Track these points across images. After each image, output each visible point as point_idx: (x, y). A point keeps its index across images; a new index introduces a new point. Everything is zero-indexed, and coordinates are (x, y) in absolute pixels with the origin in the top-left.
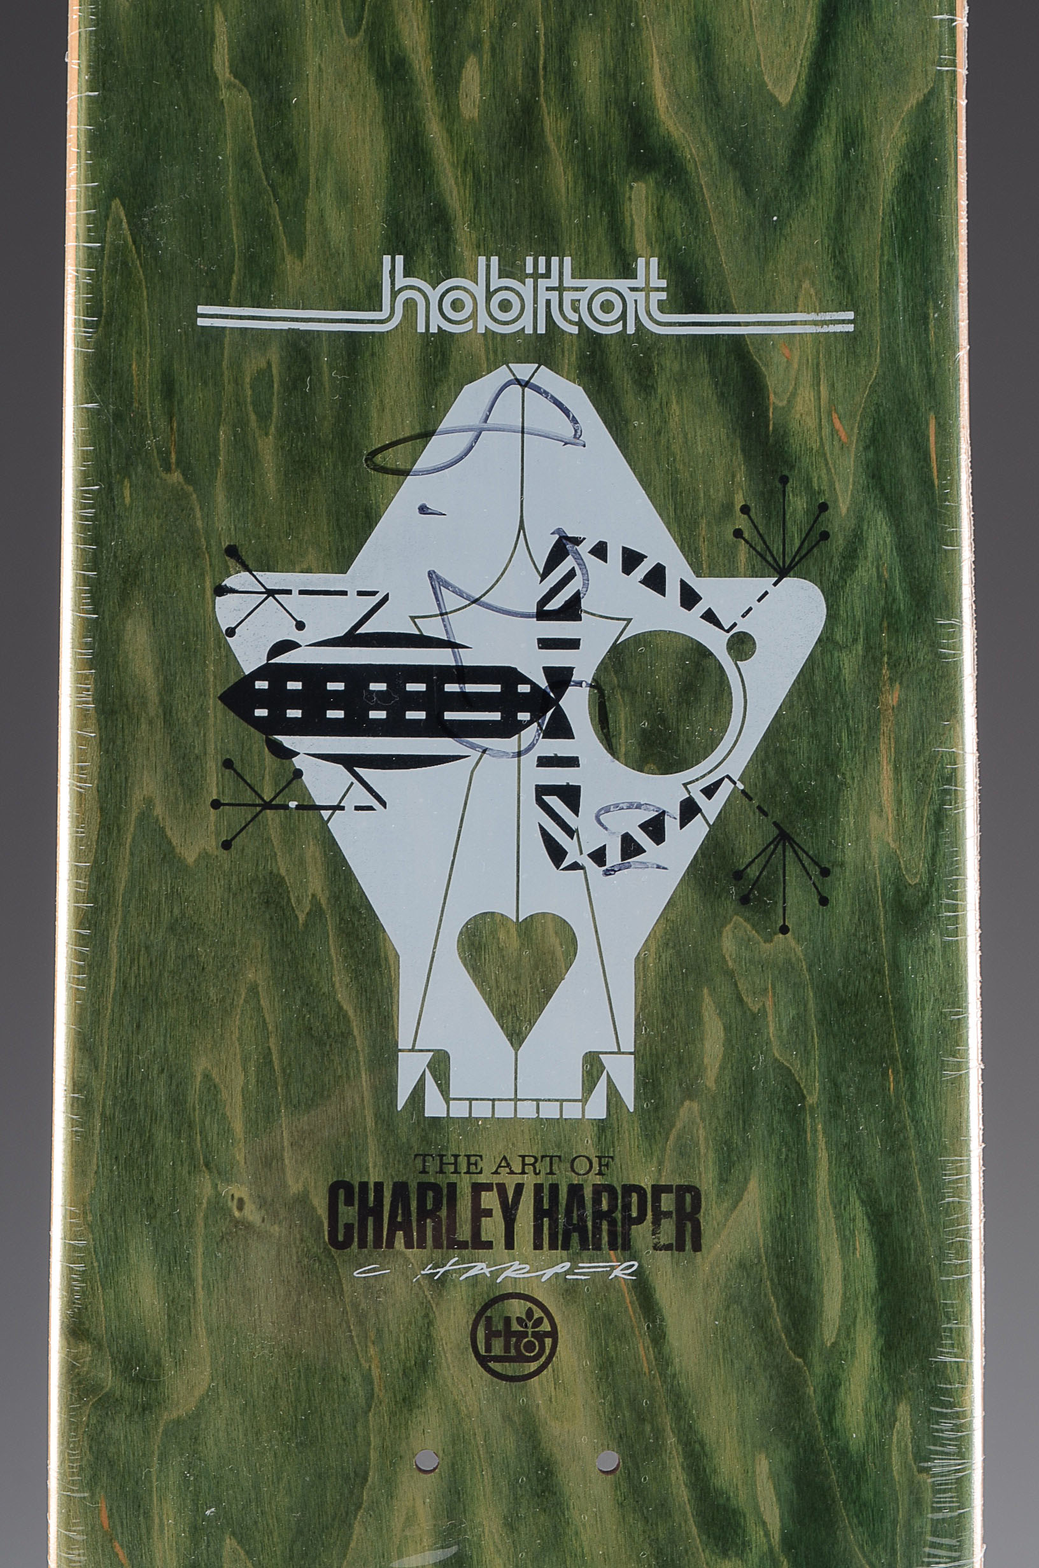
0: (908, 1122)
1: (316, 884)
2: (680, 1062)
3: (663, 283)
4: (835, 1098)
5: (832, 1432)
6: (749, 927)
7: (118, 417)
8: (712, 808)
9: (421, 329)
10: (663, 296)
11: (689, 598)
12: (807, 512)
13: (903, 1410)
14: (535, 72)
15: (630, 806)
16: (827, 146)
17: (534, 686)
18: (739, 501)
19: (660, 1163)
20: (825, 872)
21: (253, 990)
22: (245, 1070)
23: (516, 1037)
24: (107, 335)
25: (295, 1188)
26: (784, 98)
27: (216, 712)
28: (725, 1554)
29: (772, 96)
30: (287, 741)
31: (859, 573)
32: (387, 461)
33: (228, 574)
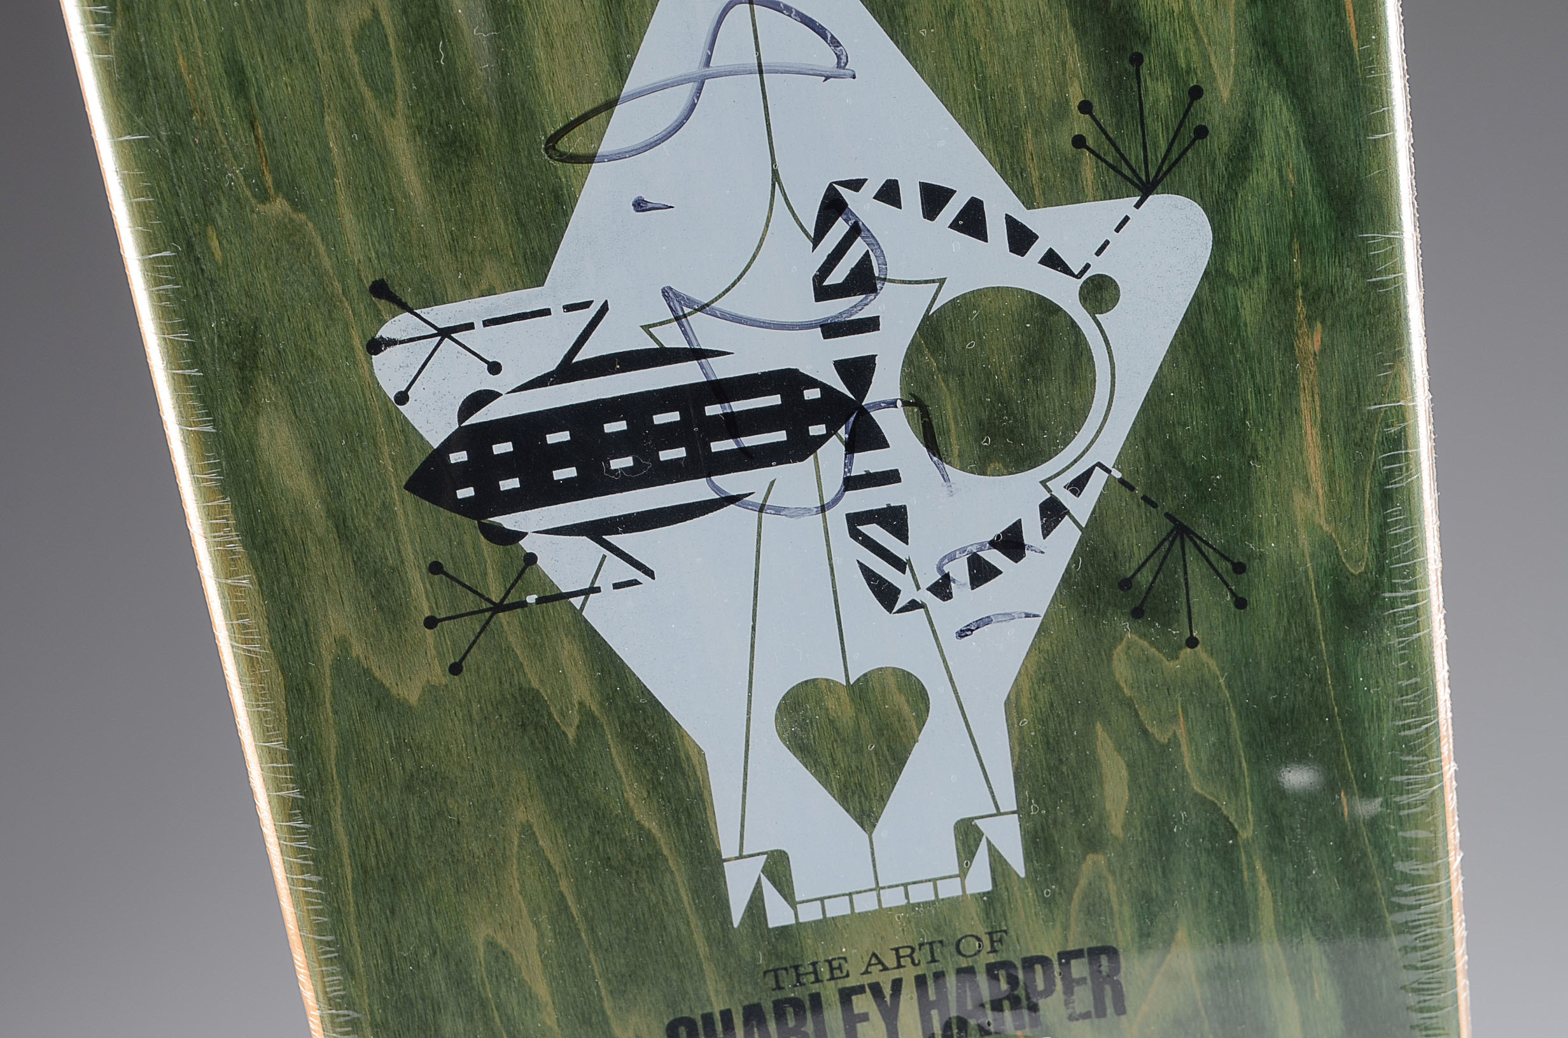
0: (1369, 850)
1: (581, 688)
2: (1075, 812)
4: (1275, 829)
6: (1146, 644)
7: (176, 142)
8: (1082, 507)
11: (1021, 238)
12: (1174, 101)
17: (826, 388)
18: (1075, 94)
20: (1239, 568)
21: (527, 831)
22: (537, 925)
23: (867, 818)
24: (131, 25)
27: (405, 506)
30: (508, 521)
31: (1255, 179)
32: (572, 144)
33: (382, 322)
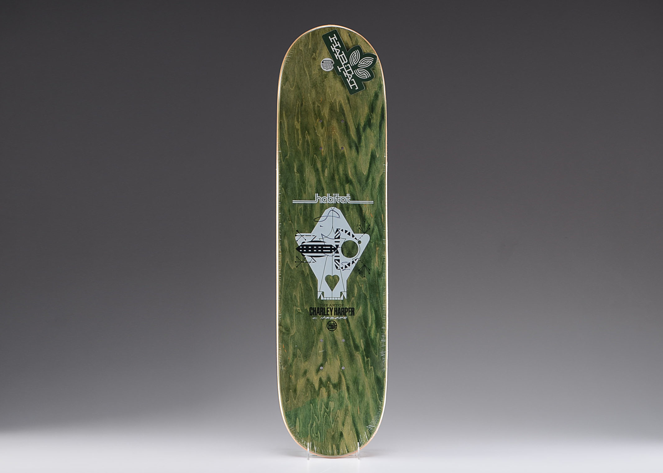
0: (379, 300)
1: (308, 271)
2: (352, 293)
3: (350, 197)
4: (371, 297)
5: (370, 337)
6: (360, 276)
7: (283, 215)
8: (356, 262)
9: (320, 203)
10: (350, 199)
11: (353, 236)
12: (368, 226)
13: (378, 334)
14: (334, 170)
15: (346, 262)
16: (370, 180)
17: (334, 247)
18: (359, 224)
19: (349, 305)
21: (300, 284)
22: (299, 294)
23: (332, 290)
24: (282, 205)
25: (305, 308)
26: (365, 174)
27: (295, 250)
28: (357, 351)
29: (363, 174)
30: (304, 254)
31: (374, 233)
32: (316, 220)
33: (297, 234)
